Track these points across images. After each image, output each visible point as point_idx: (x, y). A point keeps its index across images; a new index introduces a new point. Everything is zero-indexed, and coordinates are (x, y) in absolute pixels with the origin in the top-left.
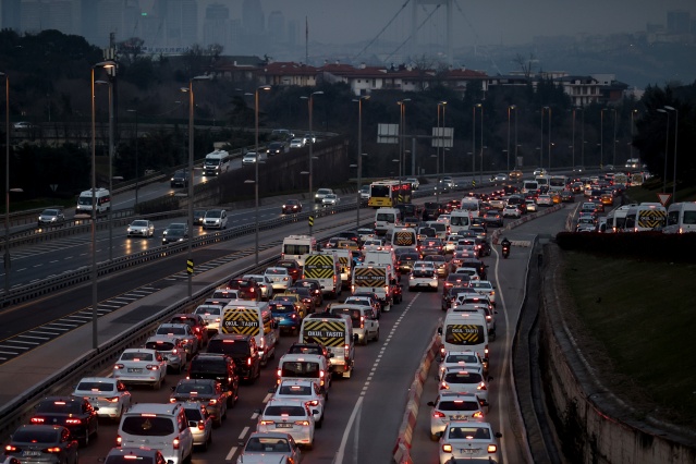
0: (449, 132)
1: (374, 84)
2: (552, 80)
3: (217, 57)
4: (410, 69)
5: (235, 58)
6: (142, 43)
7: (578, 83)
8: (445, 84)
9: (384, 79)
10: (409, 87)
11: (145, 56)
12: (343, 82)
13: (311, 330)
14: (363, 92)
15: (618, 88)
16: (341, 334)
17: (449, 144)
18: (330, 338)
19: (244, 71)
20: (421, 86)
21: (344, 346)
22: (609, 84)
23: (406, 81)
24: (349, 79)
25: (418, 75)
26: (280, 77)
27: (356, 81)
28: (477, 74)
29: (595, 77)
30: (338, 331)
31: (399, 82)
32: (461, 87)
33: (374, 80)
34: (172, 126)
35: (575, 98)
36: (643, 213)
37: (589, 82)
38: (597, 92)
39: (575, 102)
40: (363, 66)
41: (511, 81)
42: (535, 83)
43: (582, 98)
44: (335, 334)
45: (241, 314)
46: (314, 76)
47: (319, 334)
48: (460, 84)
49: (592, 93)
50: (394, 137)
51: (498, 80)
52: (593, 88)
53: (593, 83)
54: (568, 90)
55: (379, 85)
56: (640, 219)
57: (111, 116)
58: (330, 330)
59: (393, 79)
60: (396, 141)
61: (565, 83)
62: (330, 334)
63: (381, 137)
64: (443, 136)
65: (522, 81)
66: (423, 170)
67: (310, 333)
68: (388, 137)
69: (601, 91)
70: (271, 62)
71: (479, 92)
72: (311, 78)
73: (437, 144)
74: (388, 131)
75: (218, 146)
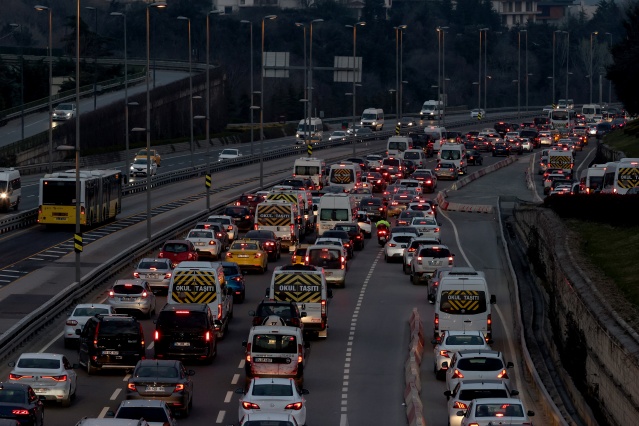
0: (355, 62)
13: (283, 284)
14: (228, 9)
15: (559, 3)
16: (316, 288)
17: (356, 78)
18: (304, 292)
20: (304, 1)
21: (320, 301)
30: (313, 284)
35: (505, 16)
36: (623, 172)
39: (505, 21)
43: (514, 16)
44: (310, 289)
45: (194, 276)
47: (292, 288)
49: (527, 9)
50: (284, 69)
54: (497, 7)
56: (619, 179)
58: (304, 284)
60: (286, 74)
62: (305, 288)
63: (267, 69)
64: (348, 68)
66: (322, 113)
67: (282, 288)
68: (275, 69)
71: (382, 10)
73: (340, 77)
74: (275, 62)
75: (56, 83)
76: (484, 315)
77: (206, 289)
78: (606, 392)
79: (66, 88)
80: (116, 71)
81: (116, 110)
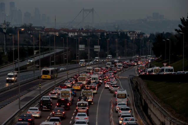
0: (99, 47)
1: (75, 34)
2: (124, 32)
3: (31, 27)
4: (84, 30)
5: (36, 27)
6: (10, 23)
7: (131, 33)
8: (94, 34)
9: (77, 32)
10: (84, 35)
11: (10, 27)
12: (66, 33)
14: (72, 36)
15: (142, 34)
16: (91, 94)
17: (99, 50)
19: (38, 30)
20: (88, 34)
21: (92, 96)
22: (139, 33)
23: (83, 33)
24: (68, 32)
25: (87, 31)
26: (48, 32)
27: (70, 33)
28: (103, 31)
29: (135, 31)
31: (81, 33)
32: (99, 34)
33: (75, 32)
34: (22, 46)
35: (130, 37)
36: (155, 70)
37: (134, 32)
38: (136, 35)
40: (72, 29)
41: (112, 33)
42: (119, 33)
43: (132, 37)
45: (65, 92)
46: (58, 32)
47: (86, 94)
48: (98, 33)
50: (84, 48)
51: (109, 32)
52: (135, 34)
53: (135, 33)
54: (129, 35)
55: (76, 34)
57: (5, 44)
59: (80, 32)
60: (84, 50)
61: (128, 33)
62: (89, 94)
63: (80, 48)
64: (97, 48)
65: (116, 32)
66: (92, 58)
67: (84, 94)
68: (82, 48)
69: (137, 35)
70: (46, 28)
71: (104, 36)
72: (57, 32)
73: (95, 50)
74: (82, 47)
75: (35, 52)
76: (126, 99)
77: (68, 94)
78: (152, 116)
79: (37, 53)
80: (48, 49)
81: (48, 57)
